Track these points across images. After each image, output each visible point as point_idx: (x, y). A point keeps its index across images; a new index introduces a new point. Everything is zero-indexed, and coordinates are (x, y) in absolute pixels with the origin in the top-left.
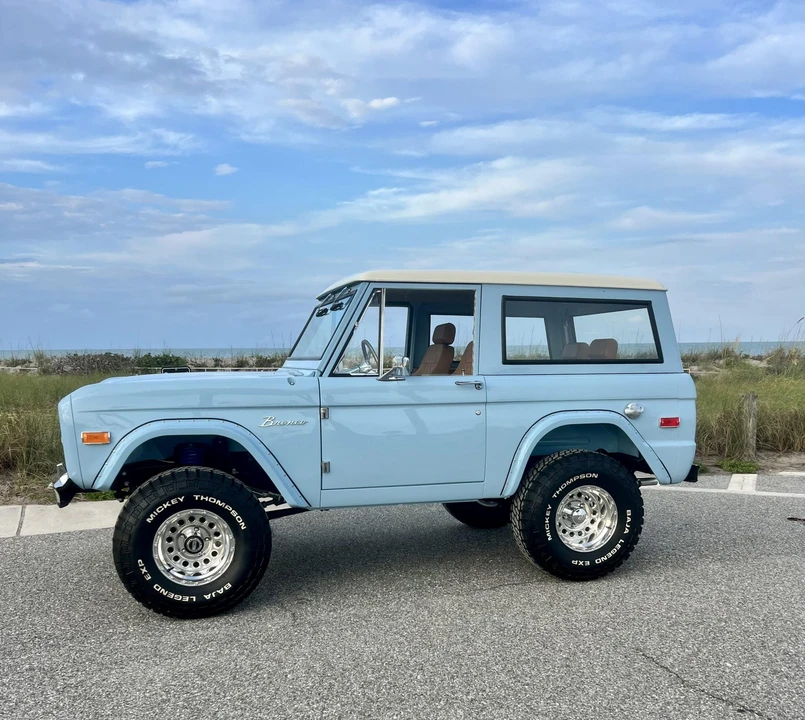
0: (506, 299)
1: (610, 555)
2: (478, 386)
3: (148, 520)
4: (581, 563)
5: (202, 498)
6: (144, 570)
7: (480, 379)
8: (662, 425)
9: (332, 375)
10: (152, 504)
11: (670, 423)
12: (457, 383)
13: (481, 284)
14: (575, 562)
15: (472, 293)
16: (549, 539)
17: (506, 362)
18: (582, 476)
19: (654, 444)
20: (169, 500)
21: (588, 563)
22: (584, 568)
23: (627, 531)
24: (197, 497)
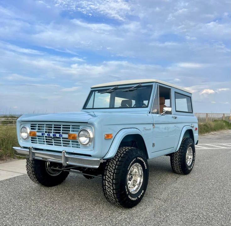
0: (175, 92)
1: (192, 166)
2: (176, 118)
7: (176, 116)
8: (195, 130)
9: (152, 113)
10: (129, 162)
12: (172, 117)
17: (176, 111)
20: (133, 160)
23: (194, 159)
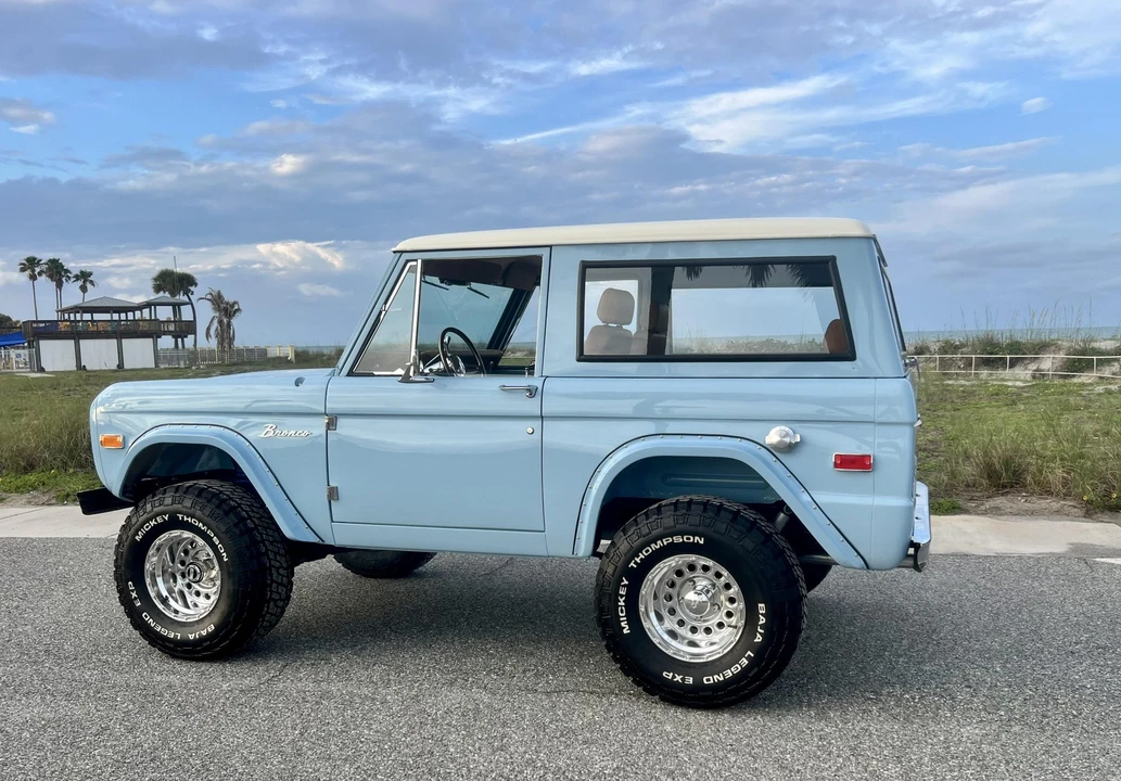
0: (586, 265)
1: (729, 674)
2: (529, 392)
3: (137, 538)
4: (678, 678)
5: (185, 519)
6: (134, 595)
8: (836, 465)
9: (351, 374)
10: (141, 519)
11: (854, 463)
12: (503, 388)
13: (551, 246)
14: (668, 675)
15: (539, 259)
16: (625, 631)
17: (582, 358)
18: (678, 539)
19: (821, 498)
20: (155, 517)
21: (690, 680)
22: (682, 686)
23: (759, 639)
24: (180, 516)
